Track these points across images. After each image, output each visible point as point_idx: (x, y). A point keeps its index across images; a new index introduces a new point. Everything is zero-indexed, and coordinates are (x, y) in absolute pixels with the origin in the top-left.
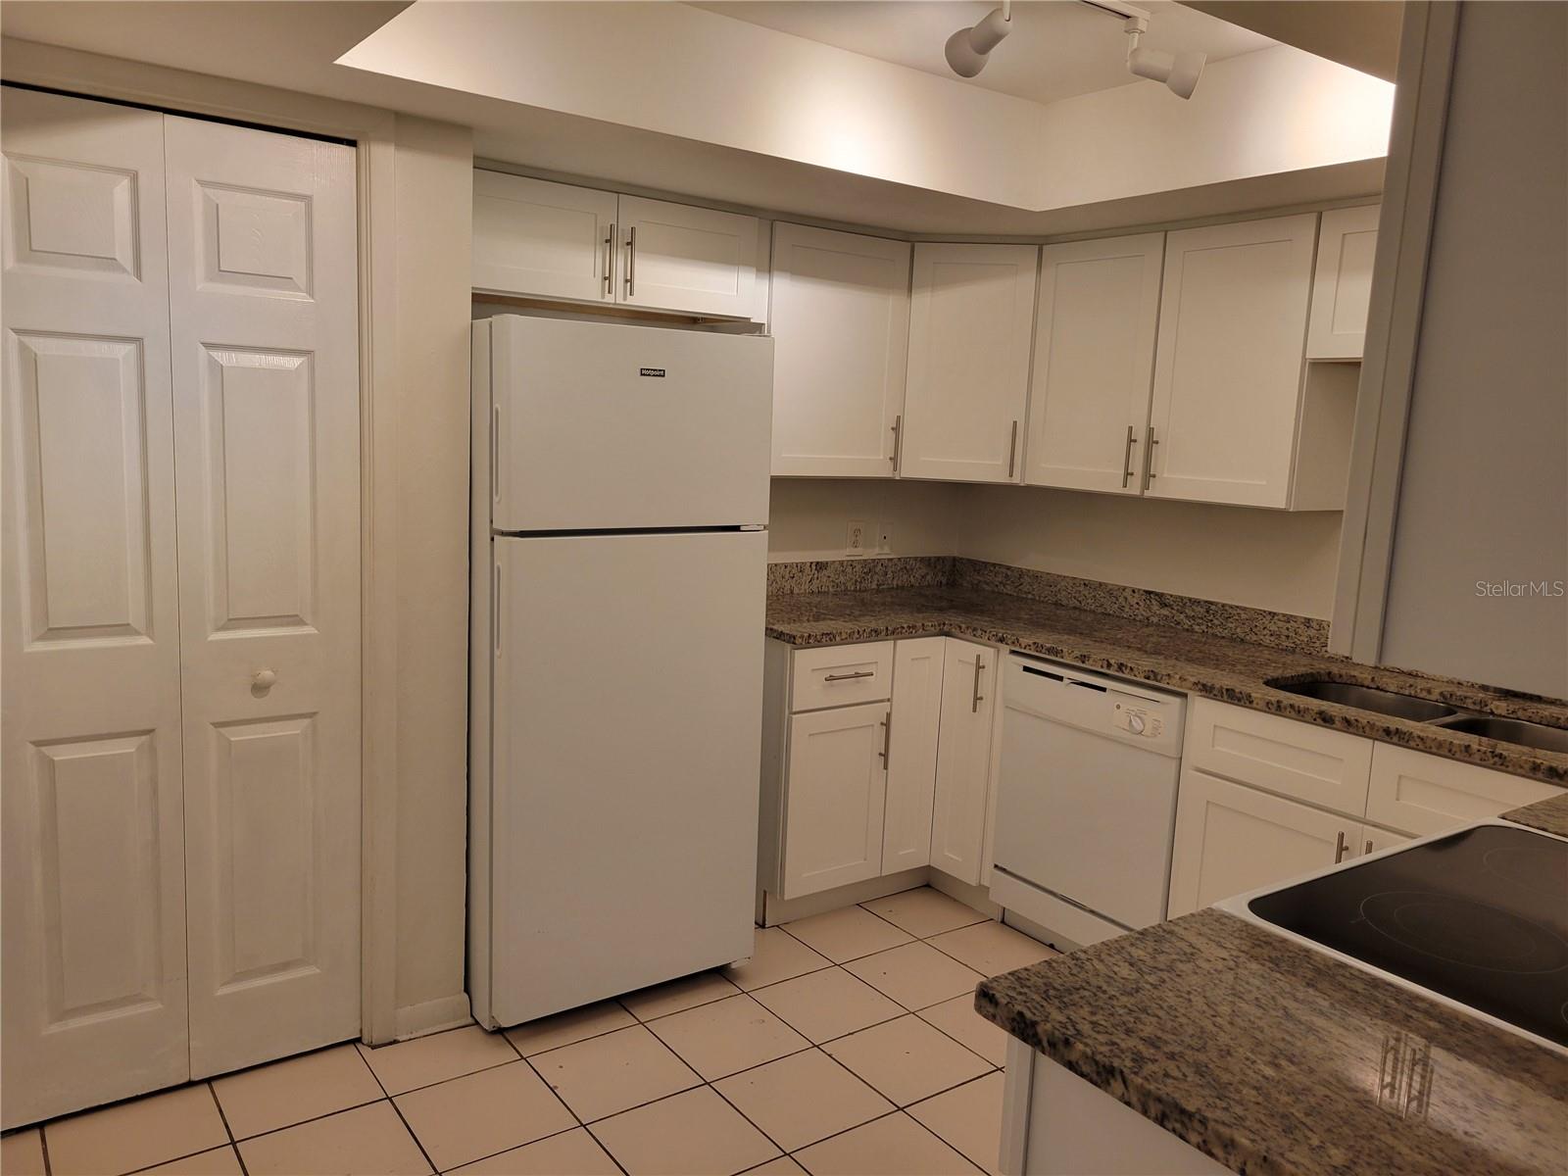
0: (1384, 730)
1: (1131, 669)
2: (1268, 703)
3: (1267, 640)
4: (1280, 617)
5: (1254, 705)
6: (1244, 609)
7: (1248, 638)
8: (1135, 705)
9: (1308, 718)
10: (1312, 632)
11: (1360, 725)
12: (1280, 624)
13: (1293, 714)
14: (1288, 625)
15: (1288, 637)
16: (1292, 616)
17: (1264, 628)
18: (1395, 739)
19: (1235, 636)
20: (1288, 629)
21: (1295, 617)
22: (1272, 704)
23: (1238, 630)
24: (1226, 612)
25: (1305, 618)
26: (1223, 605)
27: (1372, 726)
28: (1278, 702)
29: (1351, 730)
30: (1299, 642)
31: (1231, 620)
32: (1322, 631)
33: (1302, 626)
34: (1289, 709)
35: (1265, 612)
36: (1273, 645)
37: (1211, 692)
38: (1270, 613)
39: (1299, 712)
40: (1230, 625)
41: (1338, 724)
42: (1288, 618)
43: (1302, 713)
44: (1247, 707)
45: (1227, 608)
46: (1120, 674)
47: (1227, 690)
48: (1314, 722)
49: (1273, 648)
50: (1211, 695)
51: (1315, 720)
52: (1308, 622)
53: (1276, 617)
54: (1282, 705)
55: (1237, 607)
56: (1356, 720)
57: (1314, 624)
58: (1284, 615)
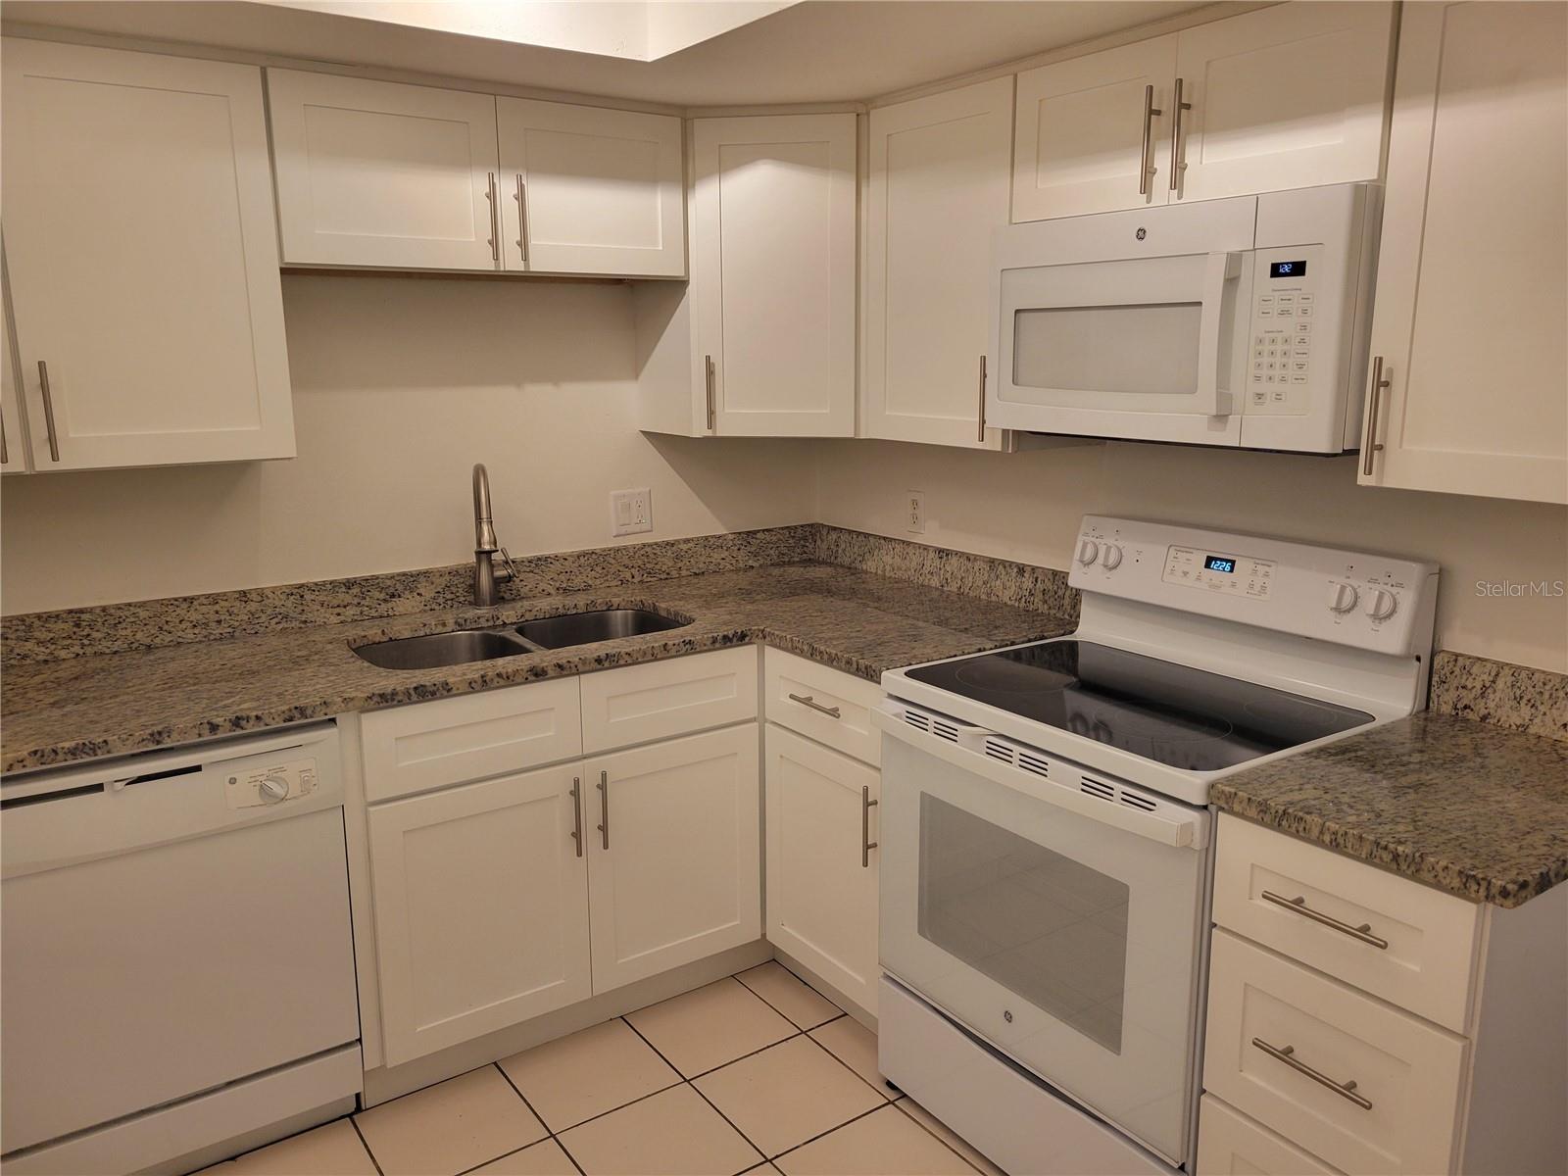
0: (596, 660)
1: (258, 718)
2: (470, 683)
3: (189, 636)
4: (202, 599)
5: (454, 692)
6: (142, 605)
7: (157, 640)
8: (261, 768)
9: (519, 679)
10: (252, 607)
11: (572, 665)
12: (204, 609)
13: (502, 682)
14: (217, 607)
15: (219, 622)
16: (218, 595)
17: (181, 622)
18: (606, 664)
19: (134, 646)
20: (217, 612)
21: (225, 594)
22: (475, 682)
23: (139, 636)
24: (111, 616)
25: (240, 592)
26: (104, 609)
27: (583, 661)
28: (482, 677)
29: (565, 673)
30: (237, 624)
31: (124, 625)
32: (266, 602)
33: (238, 603)
34: (496, 679)
35: (176, 600)
36: (199, 638)
37: (393, 700)
38: (185, 599)
39: (508, 678)
40: (124, 633)
41: (551, 673)
42: (214, 599)
43: (511, 678)
44: (446, 697)
45: (113, 611)
46: (239, 732)
47: (416, 688)
48: (527, 681)
49: (200, 642)
50: (395, 702)
51: (527, 679)
52: (243, 595)
53: (195, 603)
54: (487, 679)
55: (130, 605)
56: (569, 662)
57: (254, 596)
58: (208, 596)
